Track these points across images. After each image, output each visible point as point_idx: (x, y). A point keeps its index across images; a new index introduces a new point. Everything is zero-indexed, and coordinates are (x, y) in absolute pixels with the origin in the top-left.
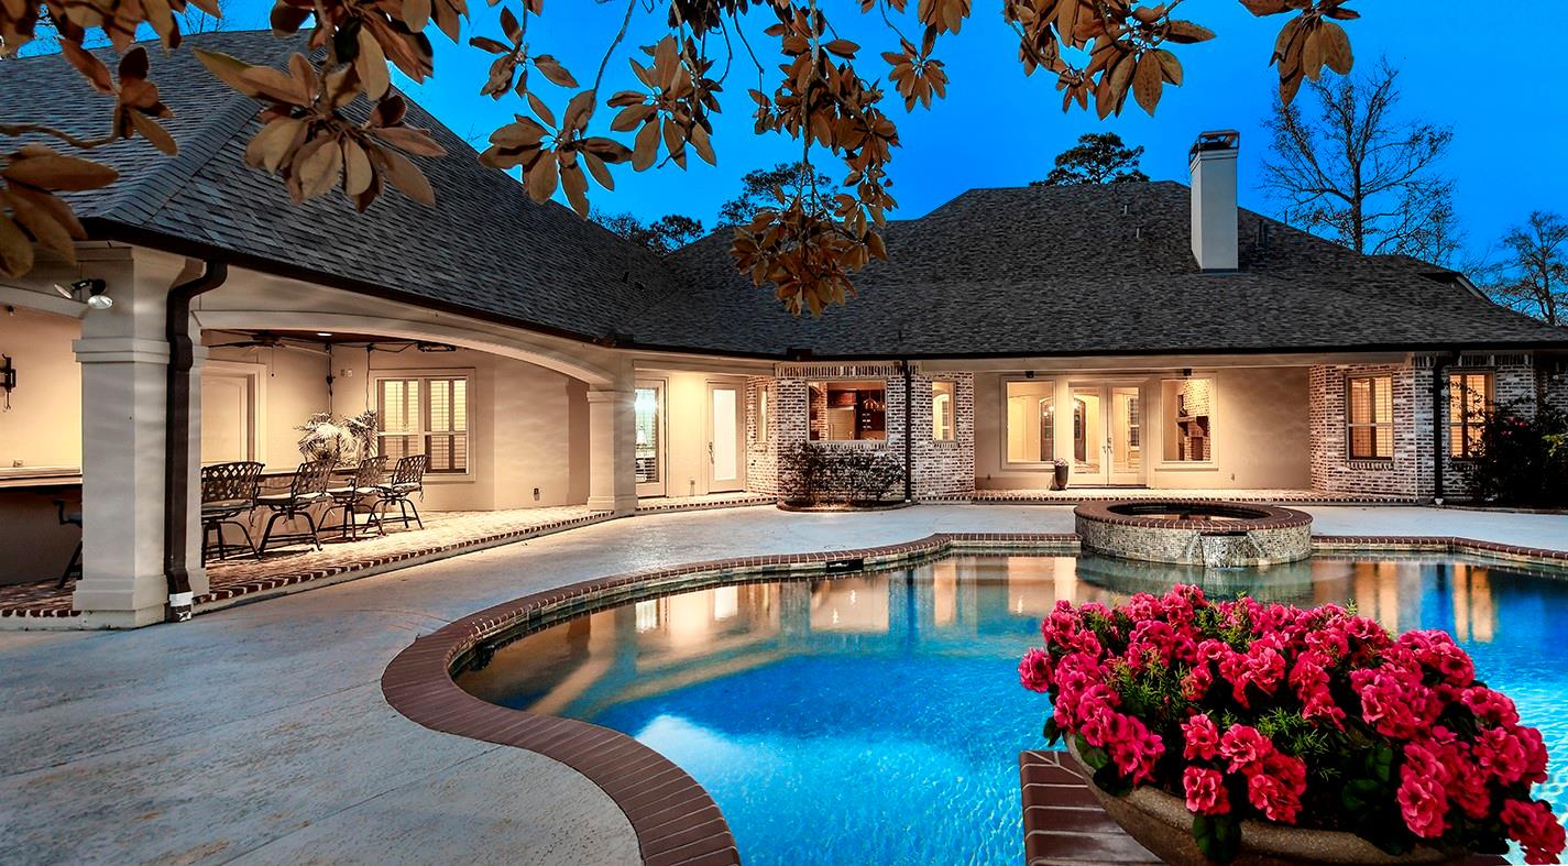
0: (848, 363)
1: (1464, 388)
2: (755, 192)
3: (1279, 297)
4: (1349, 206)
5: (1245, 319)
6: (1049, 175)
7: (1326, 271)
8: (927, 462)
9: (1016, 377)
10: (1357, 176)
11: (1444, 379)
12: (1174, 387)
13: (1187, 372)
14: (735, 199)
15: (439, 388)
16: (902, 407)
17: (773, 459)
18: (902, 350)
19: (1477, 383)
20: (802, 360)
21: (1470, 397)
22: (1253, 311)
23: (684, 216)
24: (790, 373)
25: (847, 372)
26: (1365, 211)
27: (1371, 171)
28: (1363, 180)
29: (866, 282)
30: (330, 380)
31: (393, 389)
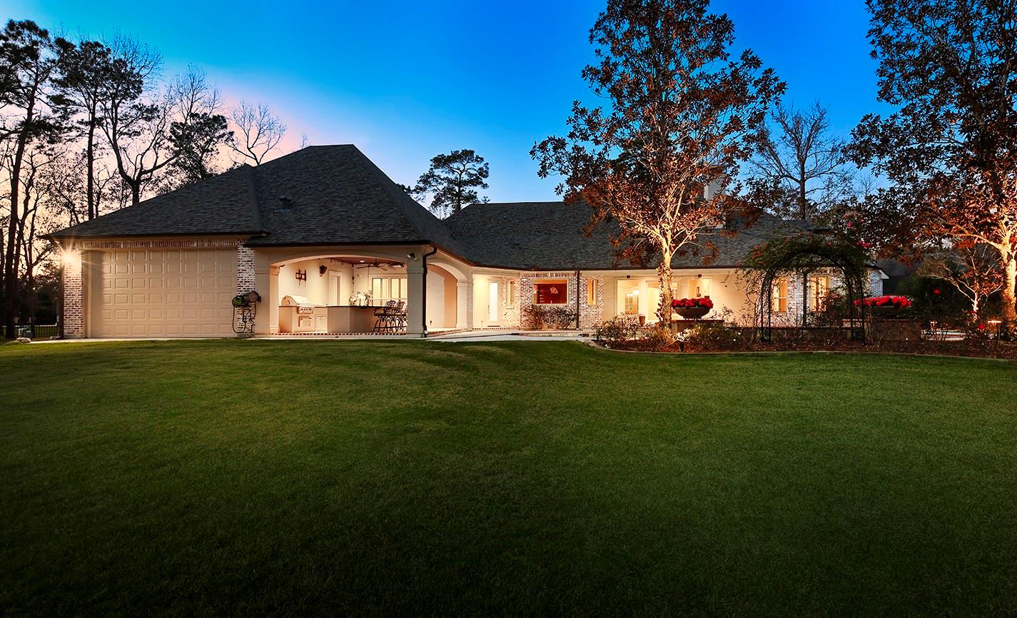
0: (551, 272)
1: (817, 283)
2: (436, 167)
3: (742, 243)
4: (798, 185)
5: (725, 253)
6: (619, 156)
7: (767, 229)
8: (585, 313)
9: (621, 278)
10: (803, 168)
11: (808, 279)
12: (695, 283)
13: (700, 276)
14: (427, 172)
15: (395, 282)
16: (576, 290)
17: (518, 311)
18: (576, 267)
19: (823, 282)
20: (534, 271)
21: (820, 286)
22: (729, 250)
23: (400, 184)
24: (526, 276)
25: (552, 275)
26: (807, 189)
27: (812, 164)
28: (806, 170)
29: (546, 234)
30: (353, 278)
31: (377, 282)
